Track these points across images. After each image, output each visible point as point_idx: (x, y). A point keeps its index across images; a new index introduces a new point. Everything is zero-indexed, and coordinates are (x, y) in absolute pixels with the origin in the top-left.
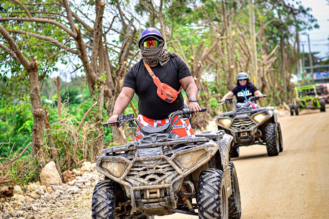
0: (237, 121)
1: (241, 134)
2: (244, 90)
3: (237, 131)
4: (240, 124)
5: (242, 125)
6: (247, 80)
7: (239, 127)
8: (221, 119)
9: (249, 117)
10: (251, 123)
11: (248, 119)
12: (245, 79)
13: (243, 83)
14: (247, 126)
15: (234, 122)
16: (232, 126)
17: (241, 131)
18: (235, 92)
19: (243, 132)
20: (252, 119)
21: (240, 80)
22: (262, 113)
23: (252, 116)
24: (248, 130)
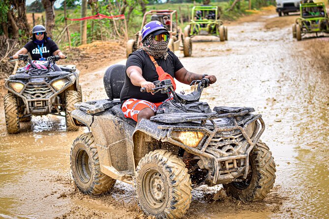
0: (31, 87)
1: (36, 103)
2: (41, 46)
3: (30, 100)
4: (35, 90)
5: (37, 92)
6: (45, 33)
7: (34, 94)
8: (11, 82)
9: (46, 83)
10: (48, 91)
11: (45, 86)
12: (42, 33)
13: (40, 38)
14: (43, 94)
15: (27, 88)
16: (24, 92)
17: (35, 99)
18: (30, 48)
19: (37, 101)
20: (49, 86)
21: (37, 34)
22: (62, 79)
23: (50, 82)
24: (44, 99)
